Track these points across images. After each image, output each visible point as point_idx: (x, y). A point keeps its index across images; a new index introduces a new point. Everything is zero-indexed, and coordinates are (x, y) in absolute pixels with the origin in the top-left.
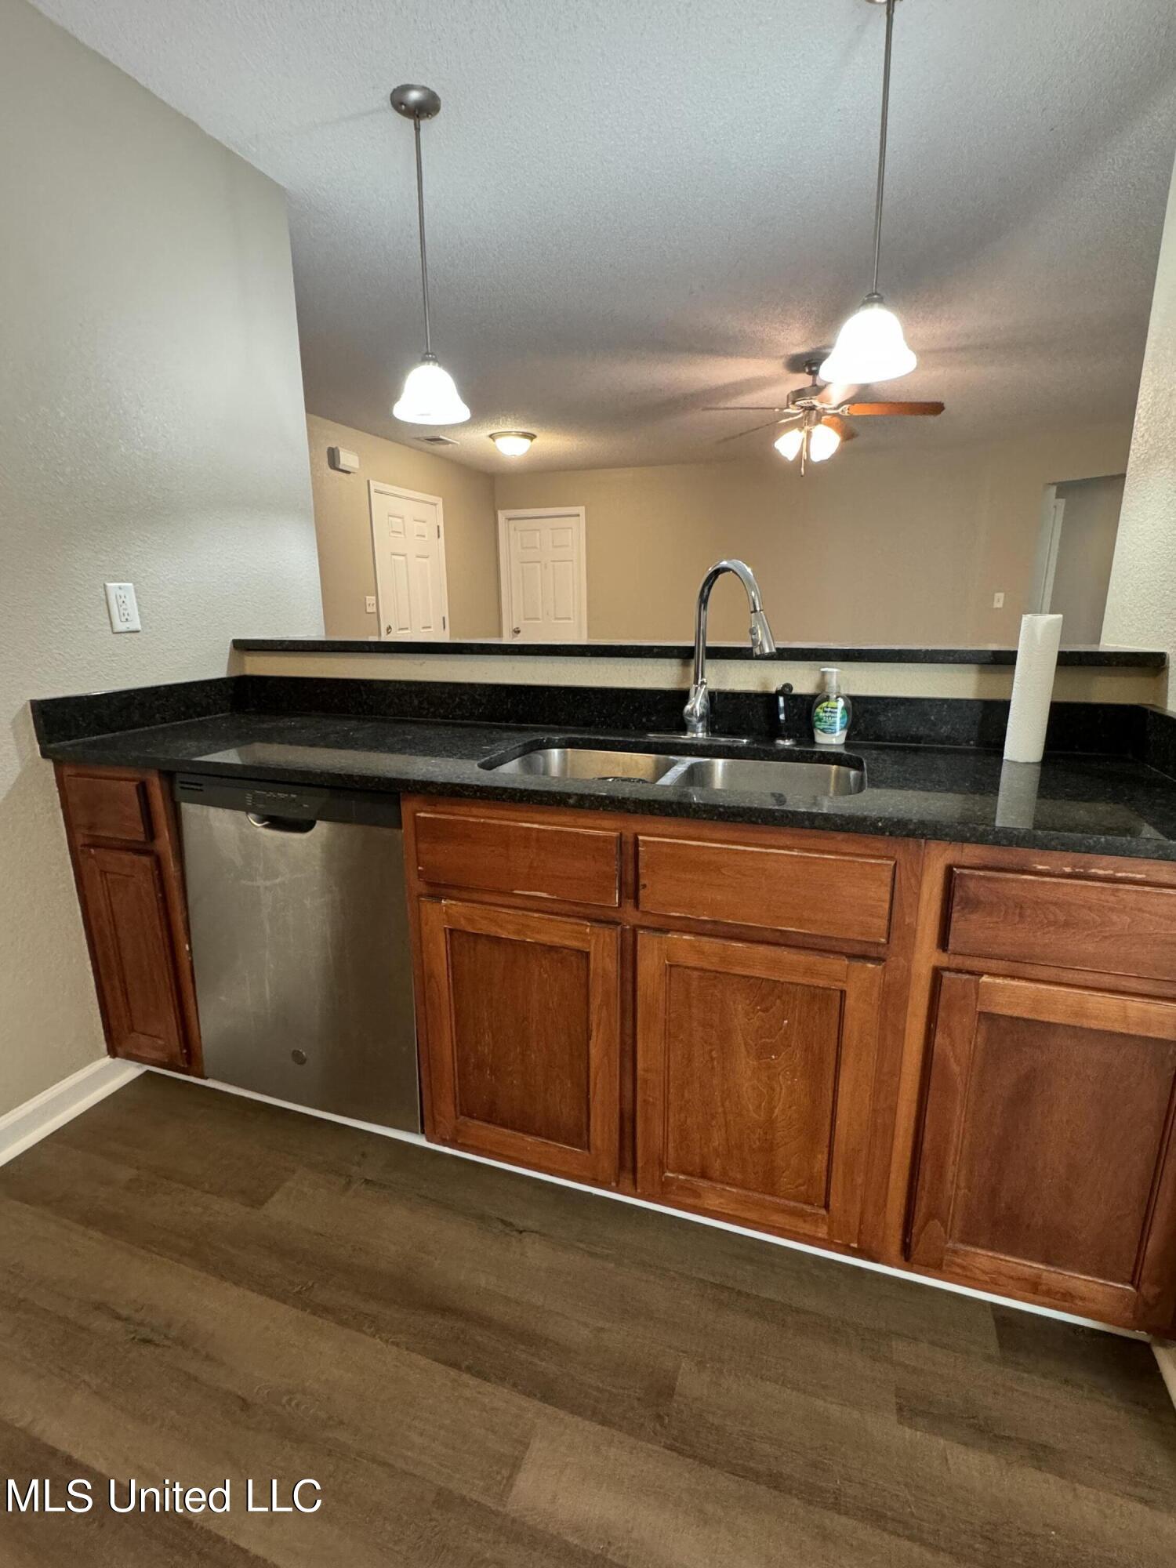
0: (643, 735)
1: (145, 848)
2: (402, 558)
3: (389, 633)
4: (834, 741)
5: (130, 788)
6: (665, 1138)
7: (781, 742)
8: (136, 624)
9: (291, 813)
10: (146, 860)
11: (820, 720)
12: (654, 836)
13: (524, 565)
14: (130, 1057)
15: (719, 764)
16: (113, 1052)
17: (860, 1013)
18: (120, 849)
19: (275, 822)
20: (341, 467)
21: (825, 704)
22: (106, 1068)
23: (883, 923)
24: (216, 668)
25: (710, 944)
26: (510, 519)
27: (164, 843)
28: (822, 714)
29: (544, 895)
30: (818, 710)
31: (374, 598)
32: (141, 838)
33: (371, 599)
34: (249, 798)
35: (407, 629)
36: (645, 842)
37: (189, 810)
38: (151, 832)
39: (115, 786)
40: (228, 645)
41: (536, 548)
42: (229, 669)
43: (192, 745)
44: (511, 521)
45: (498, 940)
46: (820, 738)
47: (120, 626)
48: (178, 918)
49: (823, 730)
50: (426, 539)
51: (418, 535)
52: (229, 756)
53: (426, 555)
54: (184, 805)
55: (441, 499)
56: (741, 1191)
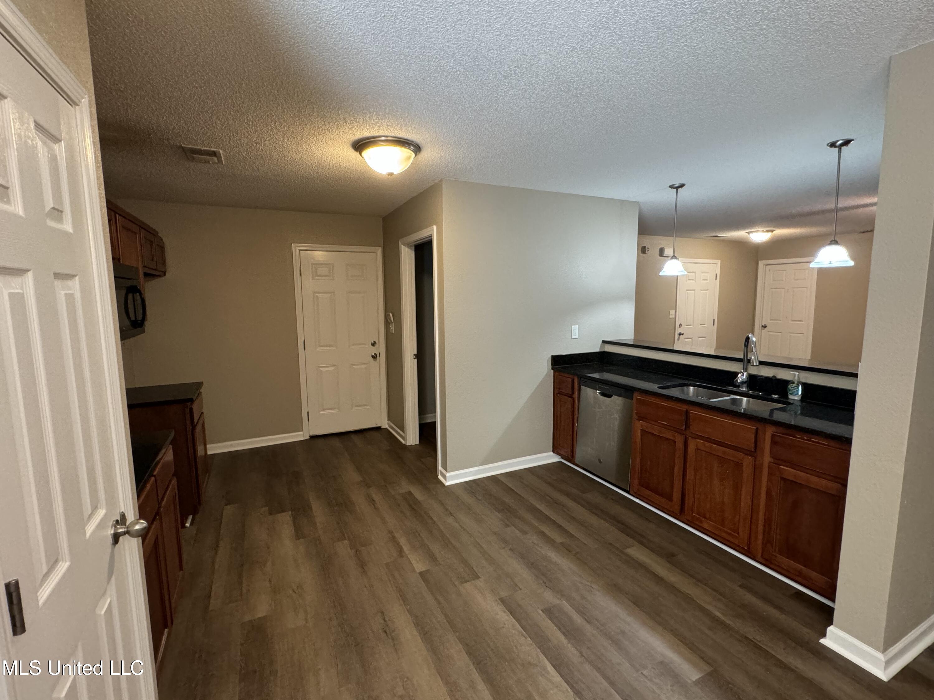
0: (725, 387)
1: (571, 396)
2: (693, 292)
3: (680, 327)
4: (796, 398)
5: (570, 380)
6: (694, 502)
7: (774, 396)
8: (577, 337)
9: (607, 392)
10: (571, 399)
11: (790, 390)
12: (694, 412)
13: (774, 290)
14: (558, 454)
15: (745, 399)
16: (554, 452)
17: (747, 471)
18: (566, 396)
19: (603, 394)
20: (664, 255)
21: (791, 385)
22: (550, 456)
23: (753, 445)
24: (596, 349)
25: (707, 444)
26: (766, 265)
27: (576, 396)
28: (790, 388)
29: (666, 423)
30: (789, 386)
31: (674, 311)
32: (571, 393)
33: (672, 312)
34: (597, 387)
35: (691, 325)
36: (692, 413)
37: (583, 387)
38: (573, 393)
39: (567, 379)
40: (601, 342)
41: (782, 280)
42: (600, 349)
43: (586, 371)
44: (767, 266)
45: (653, 434)
46: (791, 397)
47: (573, 337)
48: (576, 417)
49: (790, 394)
50: (708, 281)
51: (703, 280)
52: (596, 376)
53: (706, 289)
54: (582, 386)
55: (720, 261)
56: (714, 524)
